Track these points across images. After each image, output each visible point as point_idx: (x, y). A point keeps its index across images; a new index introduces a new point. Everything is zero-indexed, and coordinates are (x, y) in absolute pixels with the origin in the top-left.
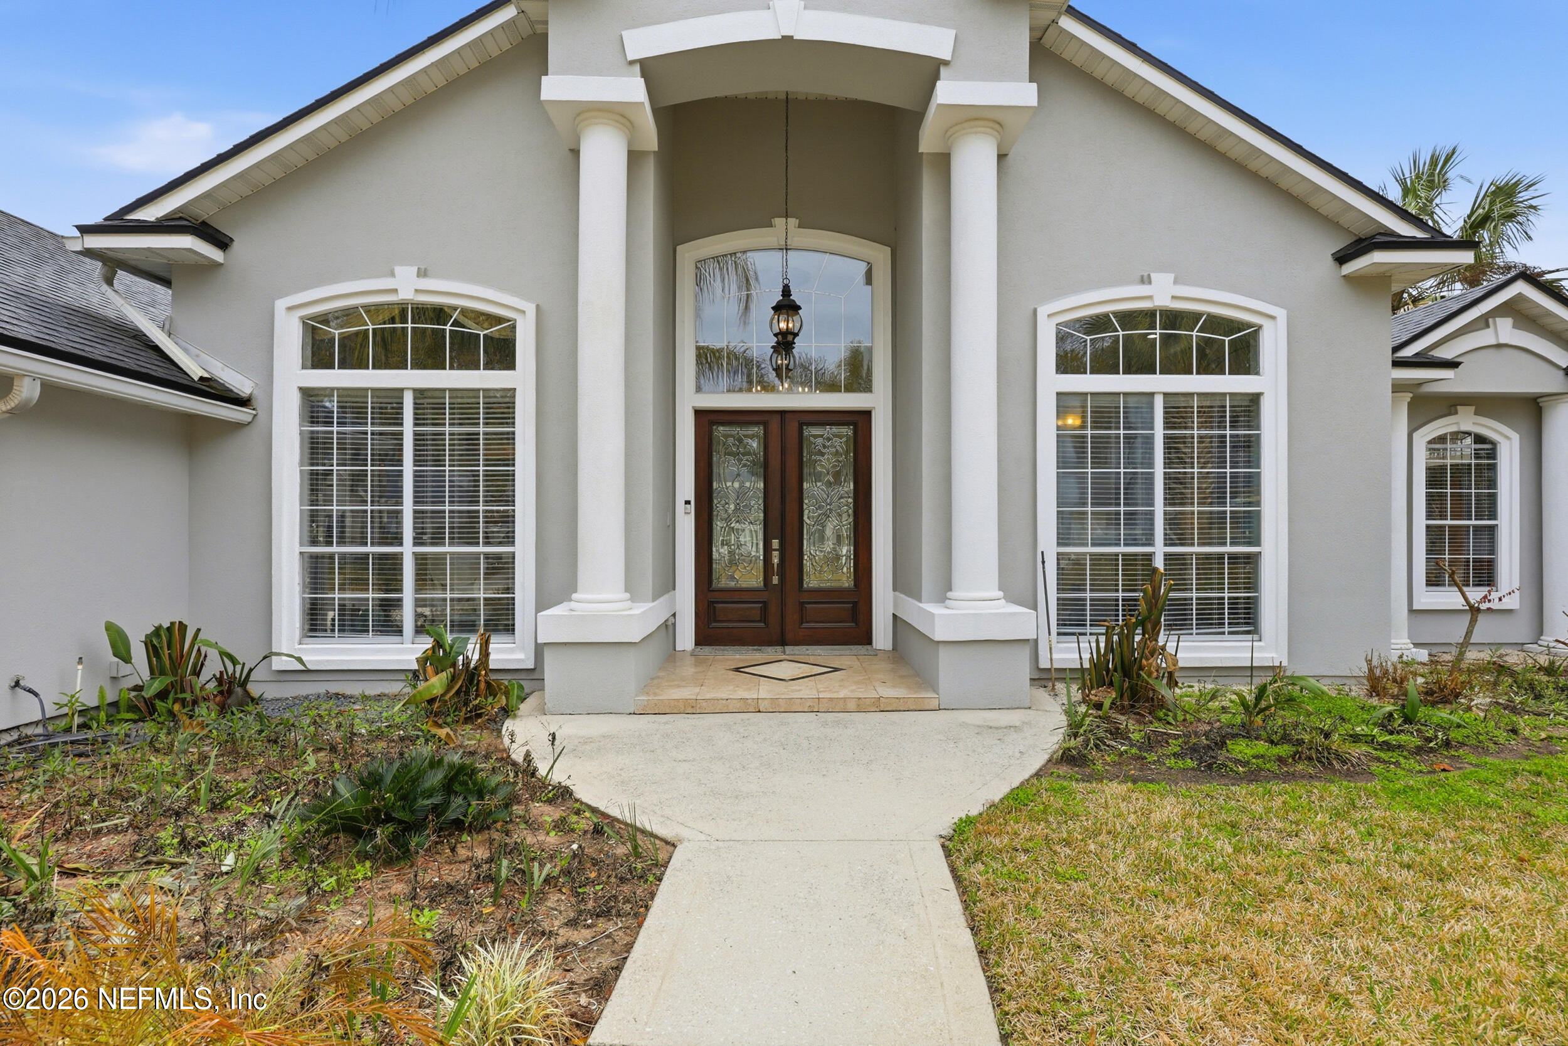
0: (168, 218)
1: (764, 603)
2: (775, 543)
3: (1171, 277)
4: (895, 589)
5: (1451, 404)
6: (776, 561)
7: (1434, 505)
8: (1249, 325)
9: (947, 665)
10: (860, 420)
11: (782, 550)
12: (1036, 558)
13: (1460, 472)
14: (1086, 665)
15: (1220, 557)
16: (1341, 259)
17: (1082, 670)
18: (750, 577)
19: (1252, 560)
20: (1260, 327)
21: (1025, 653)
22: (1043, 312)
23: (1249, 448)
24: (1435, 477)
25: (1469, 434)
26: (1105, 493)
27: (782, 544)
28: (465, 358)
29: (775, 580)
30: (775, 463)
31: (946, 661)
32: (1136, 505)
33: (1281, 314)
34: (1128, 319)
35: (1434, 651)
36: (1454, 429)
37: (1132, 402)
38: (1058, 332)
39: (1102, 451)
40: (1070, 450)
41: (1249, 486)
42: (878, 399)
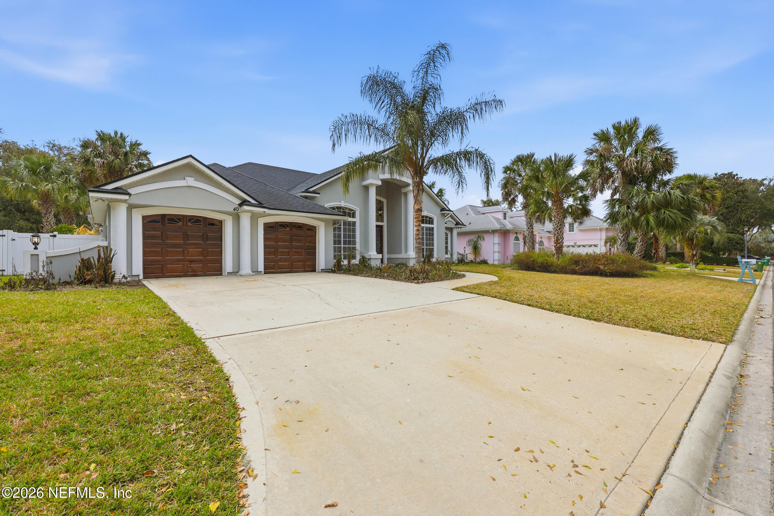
3: (426, 211)
4: (388, 254)
16: (441, 211)
19: (433, 249)
20: (434, 219)
23: (433, 234)
42: (385, 224)
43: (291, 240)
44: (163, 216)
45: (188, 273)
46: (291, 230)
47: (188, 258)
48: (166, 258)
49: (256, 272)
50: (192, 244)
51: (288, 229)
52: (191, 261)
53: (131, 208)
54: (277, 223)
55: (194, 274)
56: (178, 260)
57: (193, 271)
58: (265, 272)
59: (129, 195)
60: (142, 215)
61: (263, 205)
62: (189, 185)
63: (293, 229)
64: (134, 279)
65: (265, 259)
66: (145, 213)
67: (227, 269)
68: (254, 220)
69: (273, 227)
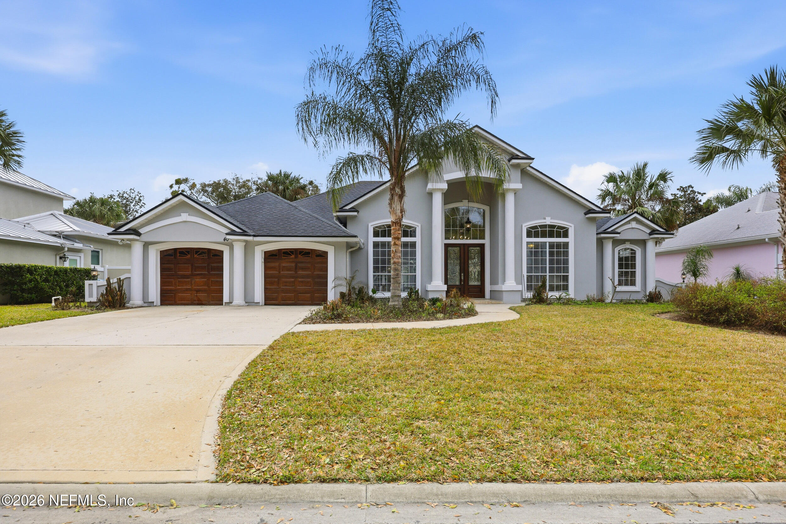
0: (351, 208)
1: (460, 288)
2: (462, 274)
3: (550, 218)
4: (491, 285)
5: (624, 241)
6: (463, 279)
7: (620, 266)
8: (566, 228)
10: (482, 246)
11: (464, 276)
12: (522, 275)
13: (627, 258)
15: (561, 275)
16: (586, 214)
18: (457, 282)
19: (567, 276)
20: (568, 228)
21: (520, 293)
22: (524, 225)
23: (566, 254)
24: (620, 259)
25: (628, 249)
26: (536, 262)
27: (464, 275)
28: (406, 235)
29: (463, 283)
30: (462, 256)
31: (505, 295)
32: (543, 265)
33: (573, 225)
34: (541, 226)
35: (617, 300)
36: (625, 247)
37: (542, 243)
38: (527, 229)
39: (536, 253)
40: (529, 253)
41: (566, 262)
42: (486, 241)
43: (296, 269)
44: (175, 250)
45: (195, 302)
46: (296, 257)
47: (195, 287)
48: (178, 287)
49: (250, 303)
50: (198, 275)
51: (293, 256)
52: (198, 291)
53: (146, 245)
54: (279, 250)
55: (200, 303)
56: (187, 290)
57: (199, 300)
58: (265, 304)
59: (139, 234)
60: (157, 250)
61: (246, 233)
62: (185, 220)
63: (299, 256)
64: (151, 304)
65: (266, 290)
66: (158, 248)
67: (226, 299)
68: (248, 249)
69: (276, 255)
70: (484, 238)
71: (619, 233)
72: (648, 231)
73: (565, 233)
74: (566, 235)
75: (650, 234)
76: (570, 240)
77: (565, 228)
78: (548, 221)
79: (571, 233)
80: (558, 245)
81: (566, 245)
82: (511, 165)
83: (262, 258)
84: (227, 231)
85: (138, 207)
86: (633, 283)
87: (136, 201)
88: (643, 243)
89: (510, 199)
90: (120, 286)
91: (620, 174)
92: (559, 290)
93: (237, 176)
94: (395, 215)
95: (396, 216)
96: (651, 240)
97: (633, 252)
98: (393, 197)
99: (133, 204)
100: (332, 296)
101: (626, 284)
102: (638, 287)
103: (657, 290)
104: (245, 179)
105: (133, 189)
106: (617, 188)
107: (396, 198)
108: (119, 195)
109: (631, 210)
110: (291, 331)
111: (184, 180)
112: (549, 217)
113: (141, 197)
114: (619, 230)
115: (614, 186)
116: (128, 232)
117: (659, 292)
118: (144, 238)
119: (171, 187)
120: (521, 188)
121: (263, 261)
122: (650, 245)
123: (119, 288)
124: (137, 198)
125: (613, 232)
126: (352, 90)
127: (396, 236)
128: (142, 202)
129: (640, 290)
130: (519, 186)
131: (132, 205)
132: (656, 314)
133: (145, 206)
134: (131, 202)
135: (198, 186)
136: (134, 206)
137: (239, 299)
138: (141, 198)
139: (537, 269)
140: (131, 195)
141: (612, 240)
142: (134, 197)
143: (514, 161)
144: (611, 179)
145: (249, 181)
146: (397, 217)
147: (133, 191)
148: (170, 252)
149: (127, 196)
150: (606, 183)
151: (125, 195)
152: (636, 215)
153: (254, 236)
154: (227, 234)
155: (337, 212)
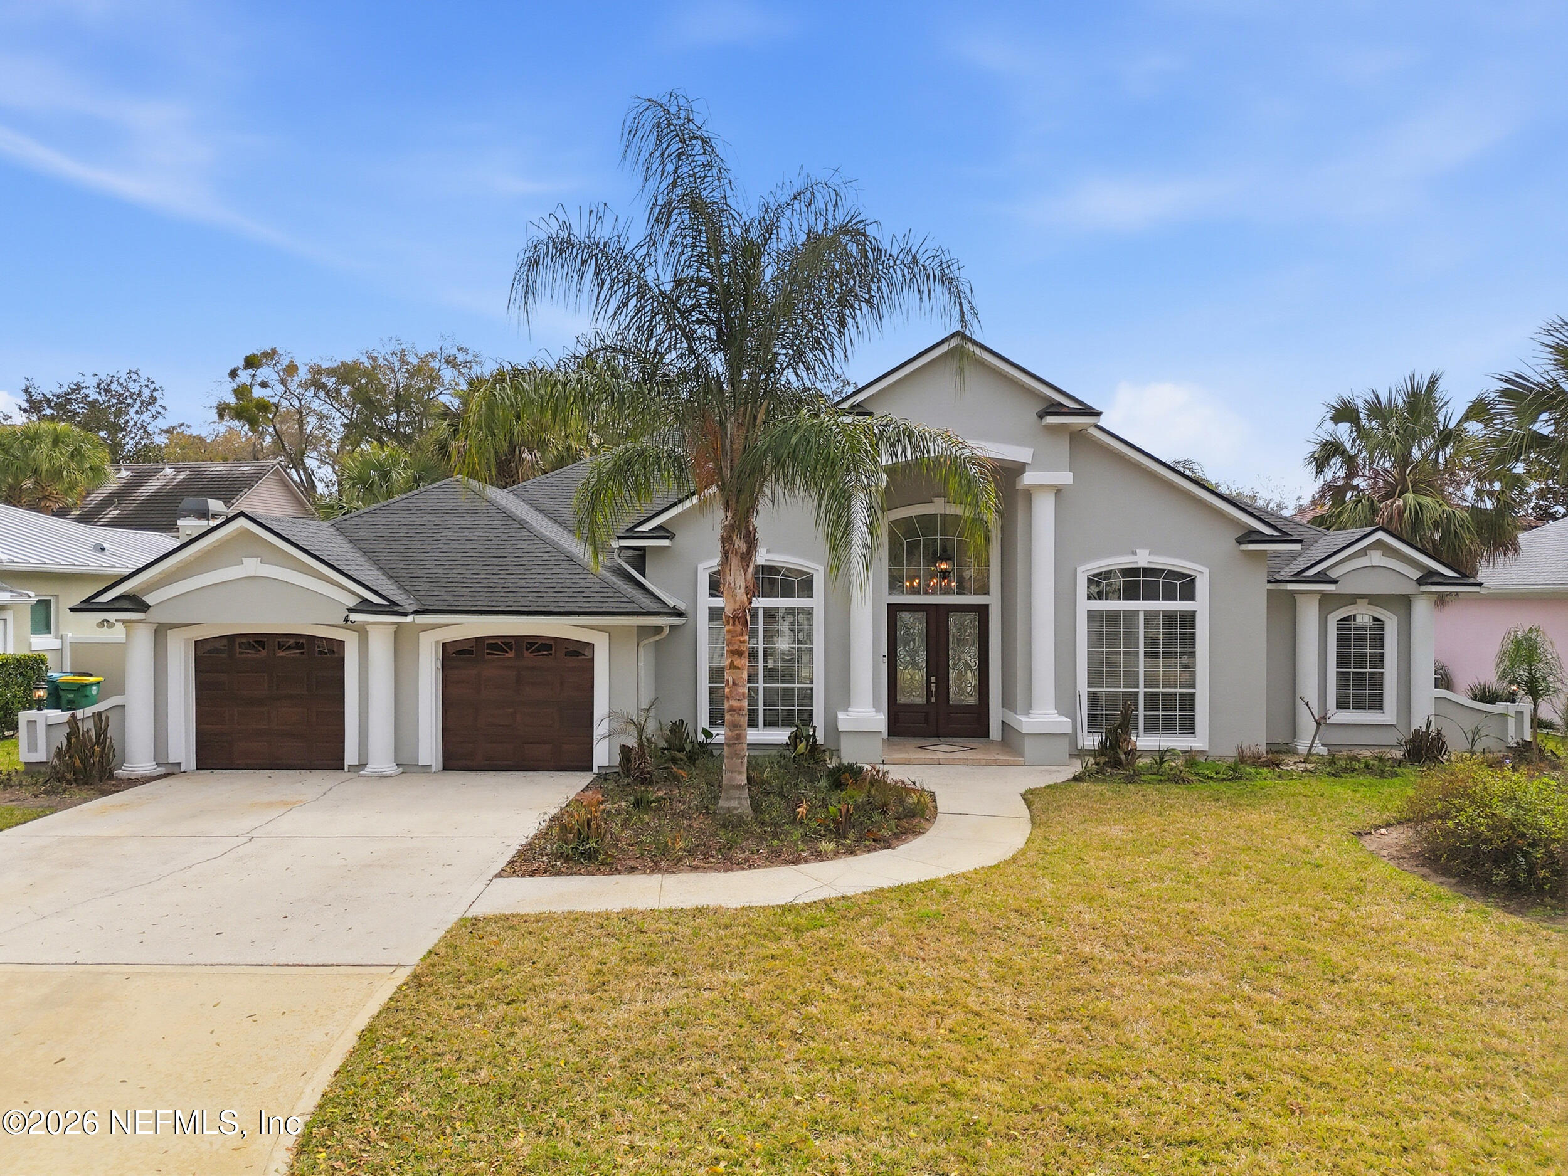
0: (653, 529)
1: (927, 713)
2: (933, 679)
3: (1147, 551)
4: (1002, 708)
5: (1349, 600)
6: (933, 689)
7: (1342, 661)
9: (1029, 746)
10: (982, 610)
11: (937, 682)
12: (1077, 693)
13: (1360, 640)
14: (1097, 748)
15: (1174, 694)
16: (1239, 543)
17: (1094, 750)
18: (918, 698)
19: (1192, 696)
20: (1195, 577)
21: (1070, 741)
22: (1080, 570)
23: (1190, 639)
24: (1343, 641)
25: (1365, 616)
27: (936, 679)
28: (788, 592)
29: (933, 700)
30: (933, 634)
31: (1029, 743)
32: (1130, 667)
33: (1206, 571)
34: (1125, 572)
35: (1332, 748)
37: (1127, 614)
38: (1088, 579)
39: (1113, 640)
40: (1094, 638)
41: (1189, 660)
42: (993, 600)
43: (519, 683)
44: (232, 638)
46: (519, 655)
47: (278, 727)
48: (237, 727)
49: (407, 766)
50: (285, 697)
51: (511, 654)
52: (284, 735)
53: (161, 631)
54: (479, 641)
56: (259, 733)
58: (446, 768)
59: (144, 607)
60: (187, 641)
61: (396, 608)
62: (253, 574)
63: (527, 654)
64: (170, 771)
65: (447, 731)
66: (189, 636)
67: (351, 756)
68: (402, 642)
69: (470, 652)
70: (986, 592)
71: (1335, 582)
72: (1416, 574)
73: (1186, 587)
74: (1189, 593)
75: (1420, 582)
76: (1200, 605)
77: (1190, 576)
78: (1143, 559)
79: (1202, 587)
80: (1170, 618)
81: (1189, 619)
82: (1045, 426)
83: (437, 659)
84: (352, 602)
85: (147, 417)
86: (1377, 703)
87: (143, 402)
88: (1402, 604)
89: (1044, 512)
90: (101, 731)
91: (1370, 397)
92: (1170, 729)
93: (403, 347)
94: (732, 600)
95: (735, 602)
96: (1424, 597)
97: (1379, 625)
98: (727, 558)
99: (136, 407)
100: (603, 754)
101: (1359, 705)
102: (1388, 715)
103: (1432, 728)
104: (422, 353)
105: (136, 373)
106: (1358, 436)
107: (735, 561)
108: (99, 385)
109: (1389, 502)
110: (470, 915)
111: (265, 354)
112: (1143, 548)
113: (155, 390)
114: (1334, 574)
115: (1352, 431)
116: (117, 605)
117: (1439, 733)
118: (154, 616)
119: (233, 374)
120: (1071, 482)
121: (440, 667)
122: (1422, 609)
123: (98, 736)
124: (146, 393)
125: (1323, 578)
126: (633, 303)
127: (736, 647)
128: (157, 404)
129: (1395, 723)
130: (1065, 478)
131: (132, 411)
132: (1378, 827)
133: (167, 414)
134: (129, 405)
135: (303, 374)
136: (137, 412)
137: (381, 760)
138: (155, 394)
139: (1113, 677)
140: (131, 385)
141: (1318, 596)
142: (136, 391)
143: (1051, 420)
144: (1344, 413)
145: (433, 356)
146: (737, 606)
147: (134, 377)
148: (219, 645)
149: (120, 390)
150: (1329, 425)
151: (114, 387)
152: (1380, 535)
153: (416, 612)
154: (351, 610)
155: (619, 538)
